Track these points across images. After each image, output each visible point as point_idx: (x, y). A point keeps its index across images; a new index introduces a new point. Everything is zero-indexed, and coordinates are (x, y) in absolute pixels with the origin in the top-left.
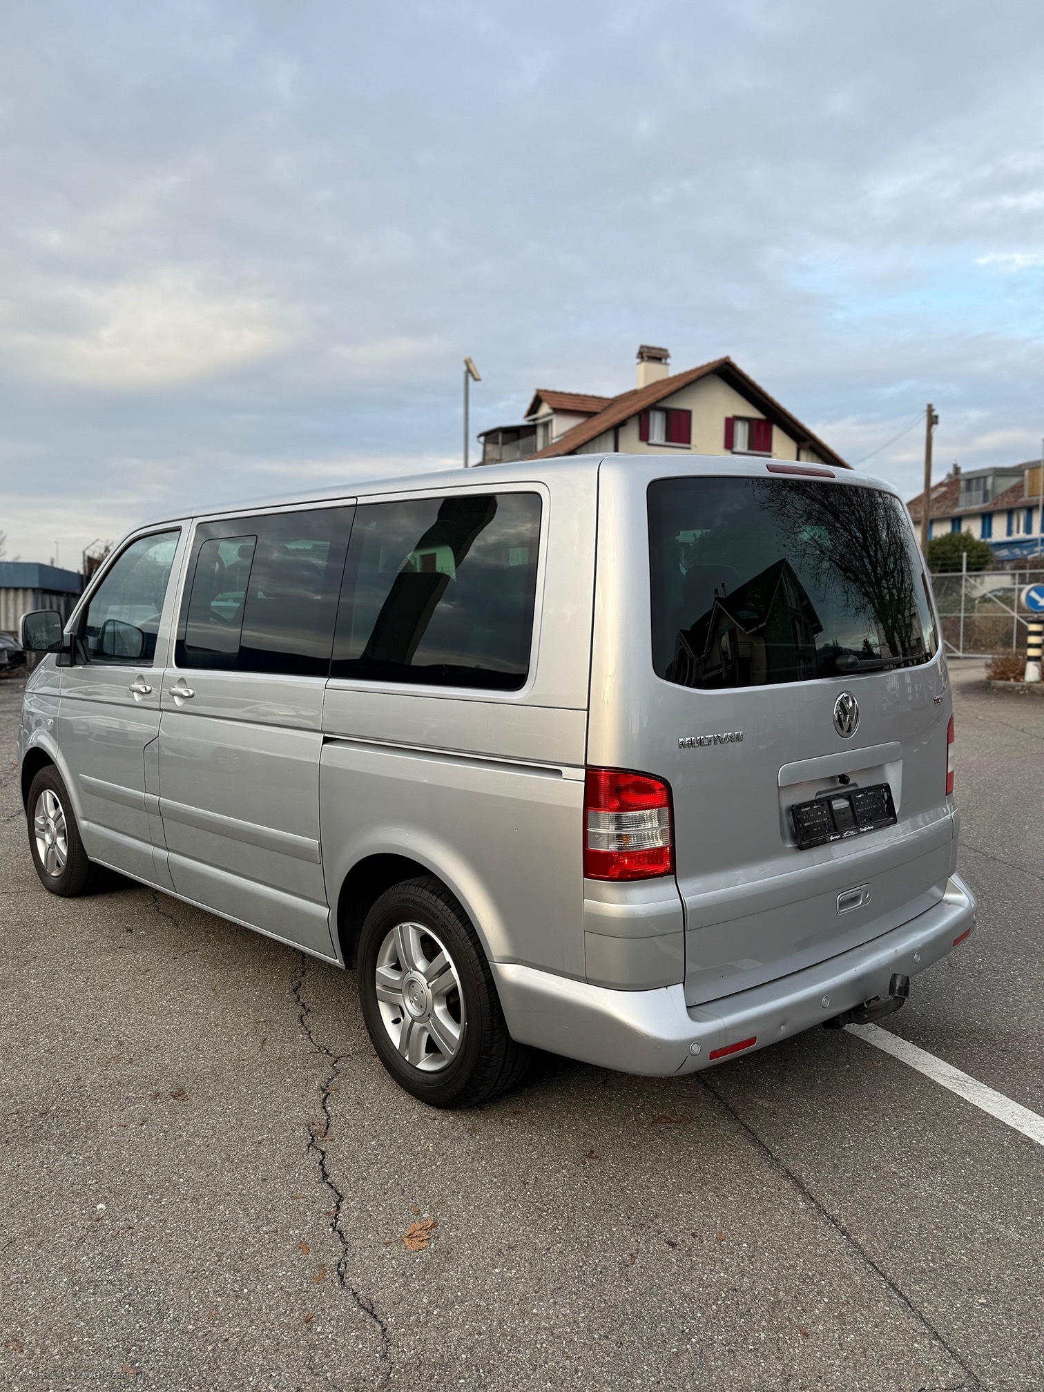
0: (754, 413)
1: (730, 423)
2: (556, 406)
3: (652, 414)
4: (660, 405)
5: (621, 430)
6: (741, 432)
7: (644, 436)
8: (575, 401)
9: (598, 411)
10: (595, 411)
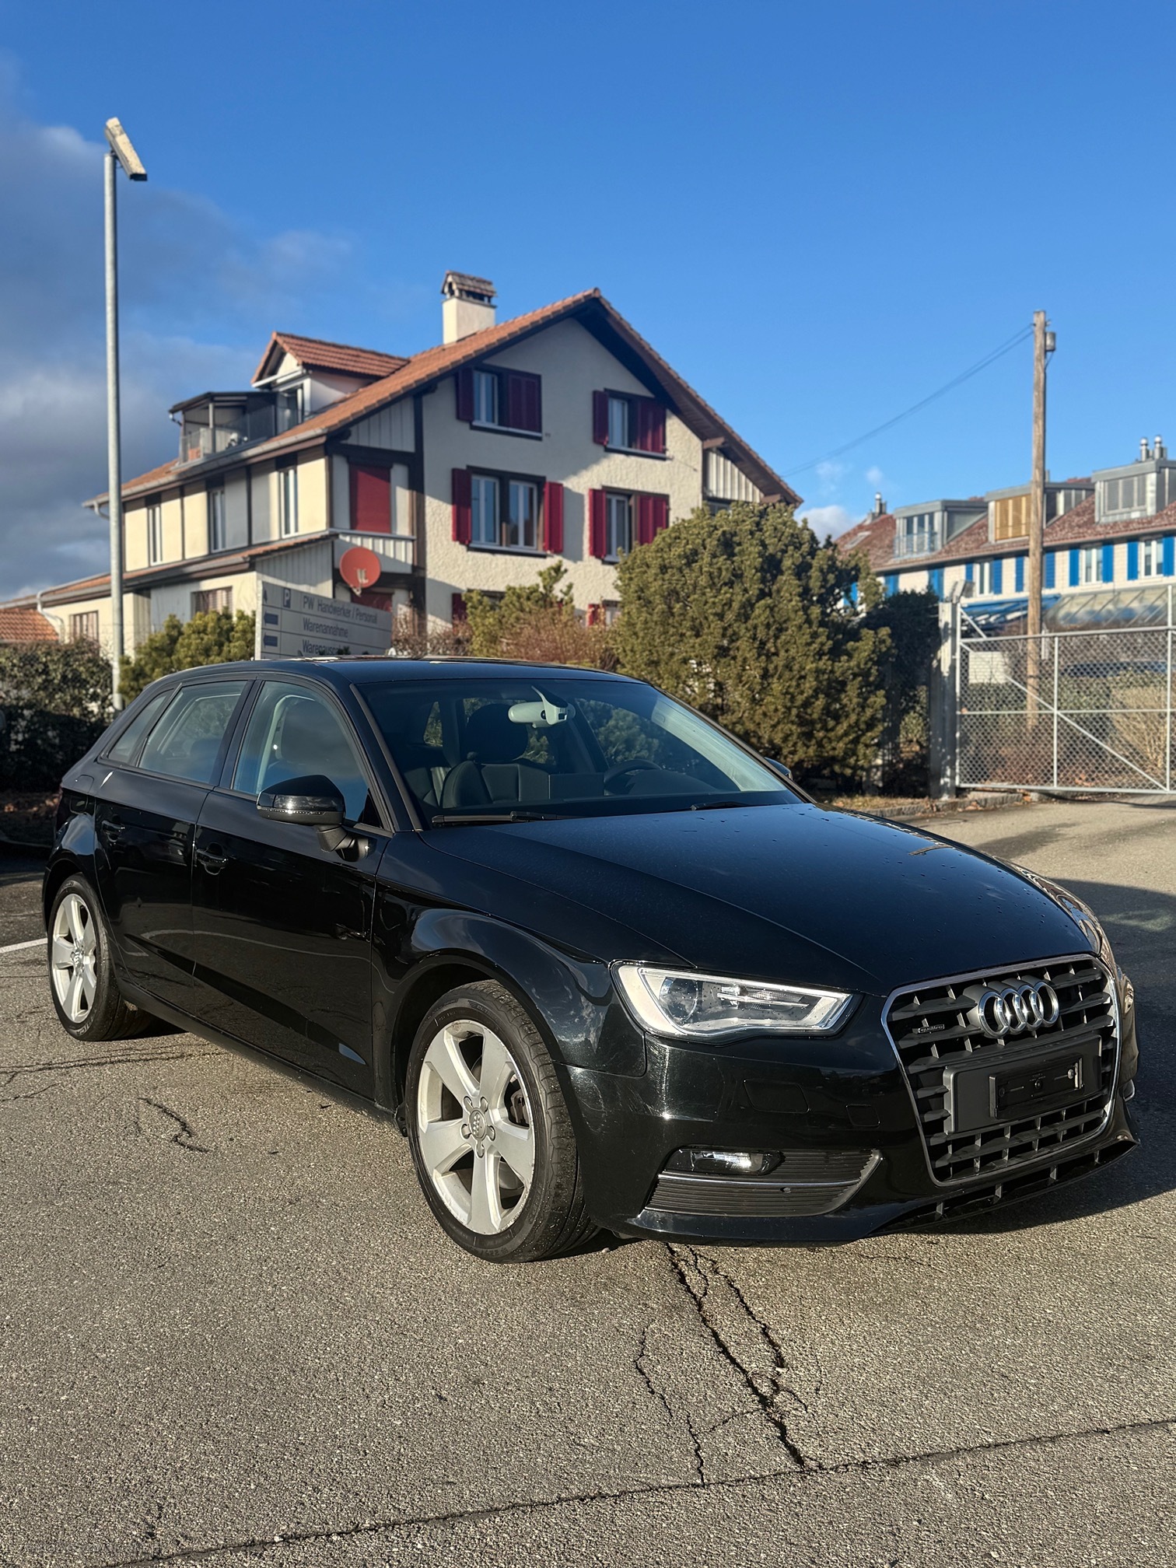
0: (637, 389)
1: (601, 401)
2: (310, 361)
3: (476, 374)
4: (487, 362)
5: (427, 399)
6: (617, 413)
7: (465, 412)
8: (342, 356)
9: (382, 374)
10: (378, 373)
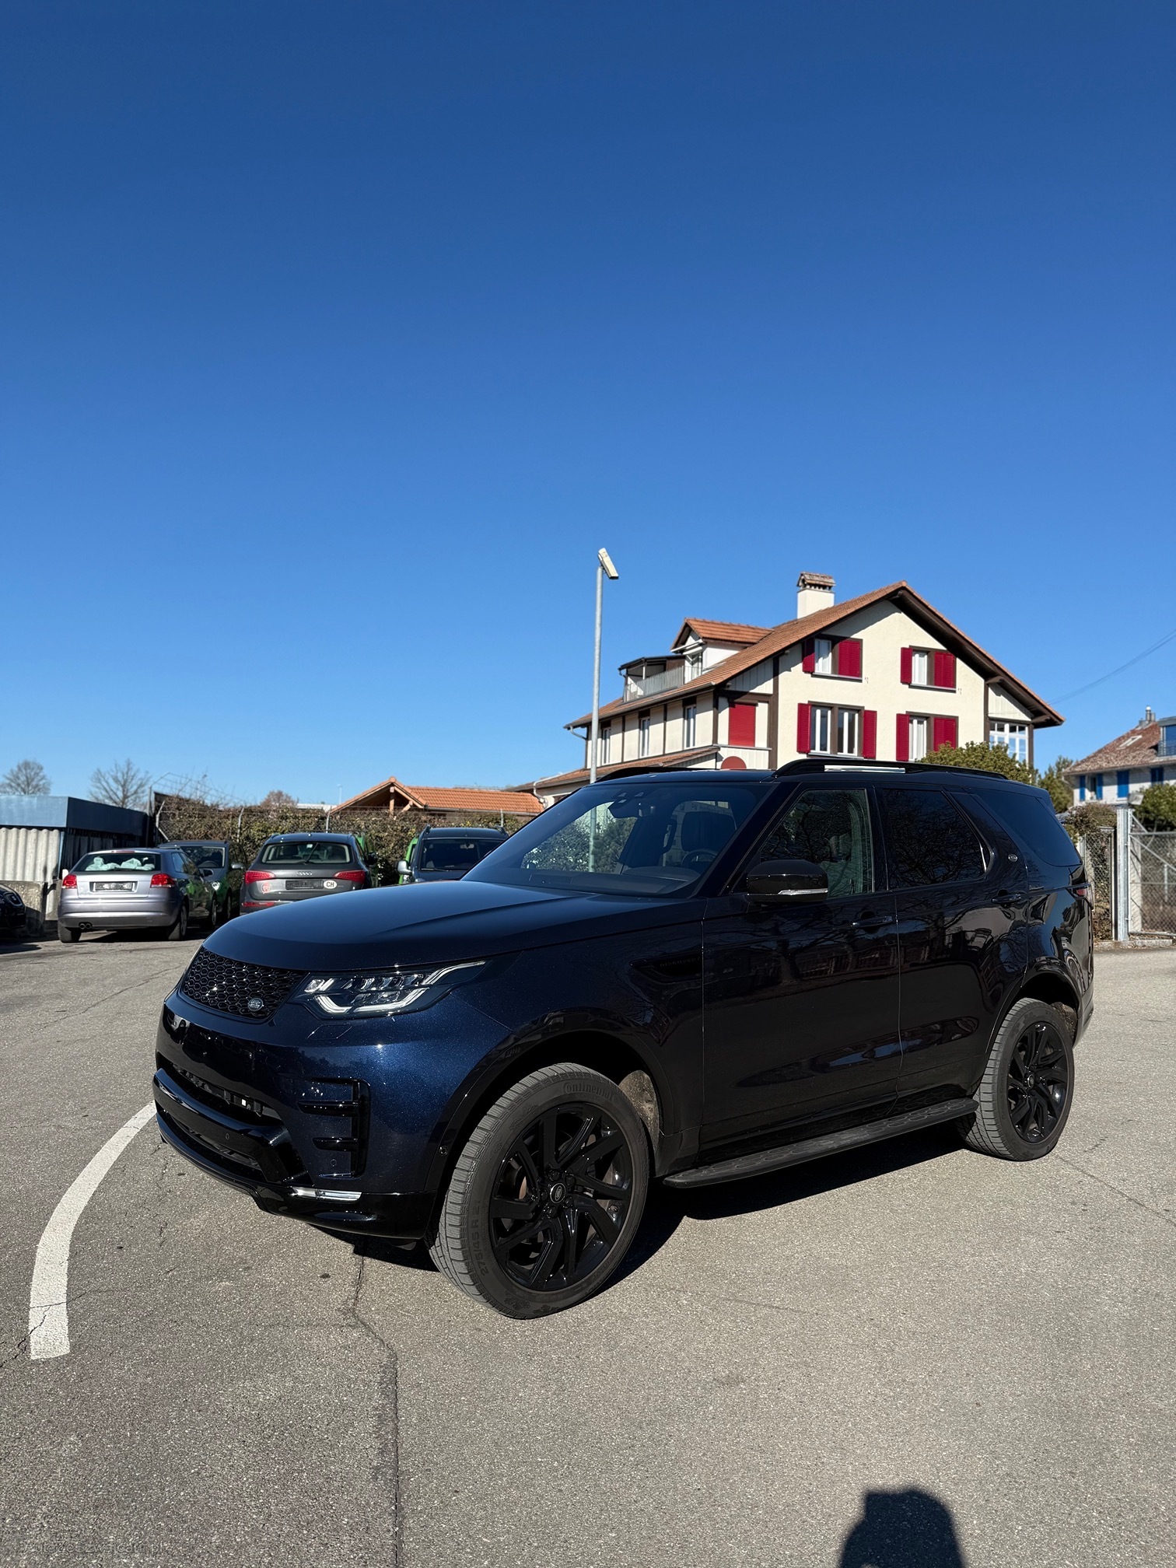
0: (935, 645)
1: (907, 654)
2: (707, 637)
3: (816, 642)
4: (824, 633)
5: (781, 662)
6: (920, 665)
7: (809, 669)
8: (728, 631)
9: (754, 641)
10: (751, 641)
